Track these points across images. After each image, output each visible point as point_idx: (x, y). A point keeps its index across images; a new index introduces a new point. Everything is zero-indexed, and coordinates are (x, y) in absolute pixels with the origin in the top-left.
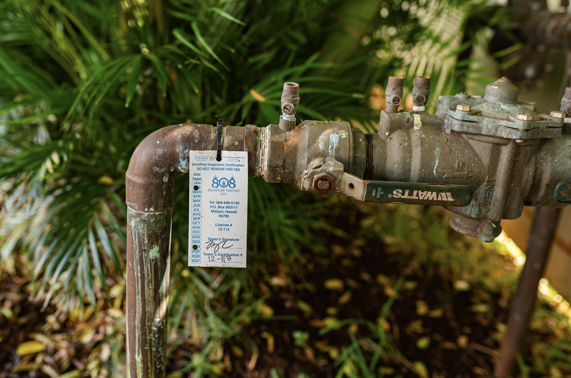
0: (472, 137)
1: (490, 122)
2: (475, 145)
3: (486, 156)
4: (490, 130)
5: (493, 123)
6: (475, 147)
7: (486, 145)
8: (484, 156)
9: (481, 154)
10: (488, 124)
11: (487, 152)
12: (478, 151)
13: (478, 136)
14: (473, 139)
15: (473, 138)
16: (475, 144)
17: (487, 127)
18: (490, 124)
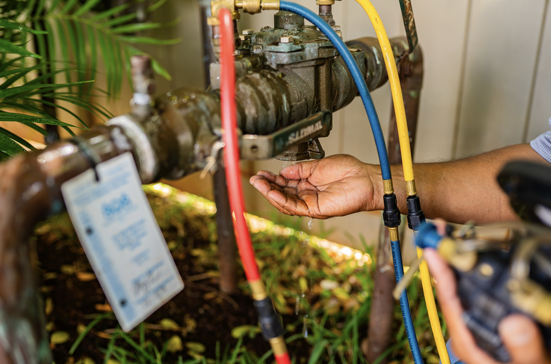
0: (295, 66)
1: (312, 46)
2: (299, 73)
3: (311, 80)
4: (313, 54)
5: (314, 47)
6: (300, 75)
7: (309, 70)
8: (309, 81)
9: (307, 80)
10: (310, 49)
11: (312, 76)
12: (303, 78)
13: (301, 63)
14: (297, 68)
15: (297, 66)
16: (299, 71)
17: (310, 52)
18: (312, 49)
